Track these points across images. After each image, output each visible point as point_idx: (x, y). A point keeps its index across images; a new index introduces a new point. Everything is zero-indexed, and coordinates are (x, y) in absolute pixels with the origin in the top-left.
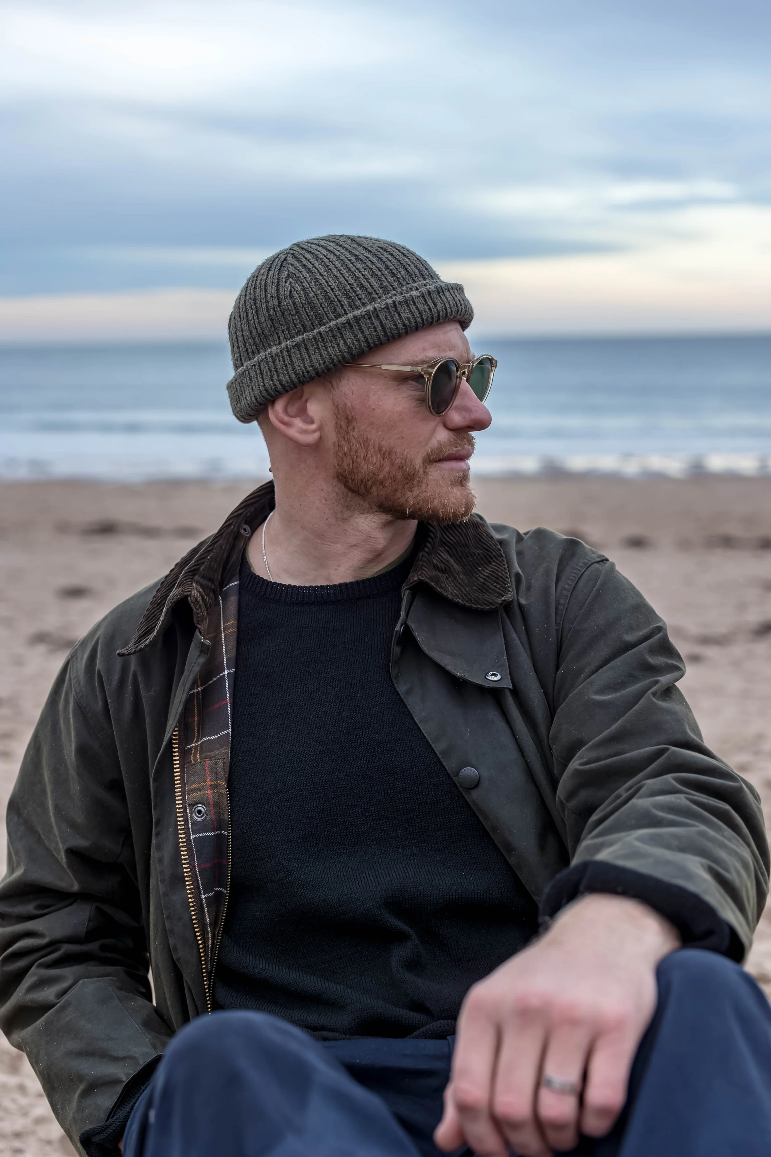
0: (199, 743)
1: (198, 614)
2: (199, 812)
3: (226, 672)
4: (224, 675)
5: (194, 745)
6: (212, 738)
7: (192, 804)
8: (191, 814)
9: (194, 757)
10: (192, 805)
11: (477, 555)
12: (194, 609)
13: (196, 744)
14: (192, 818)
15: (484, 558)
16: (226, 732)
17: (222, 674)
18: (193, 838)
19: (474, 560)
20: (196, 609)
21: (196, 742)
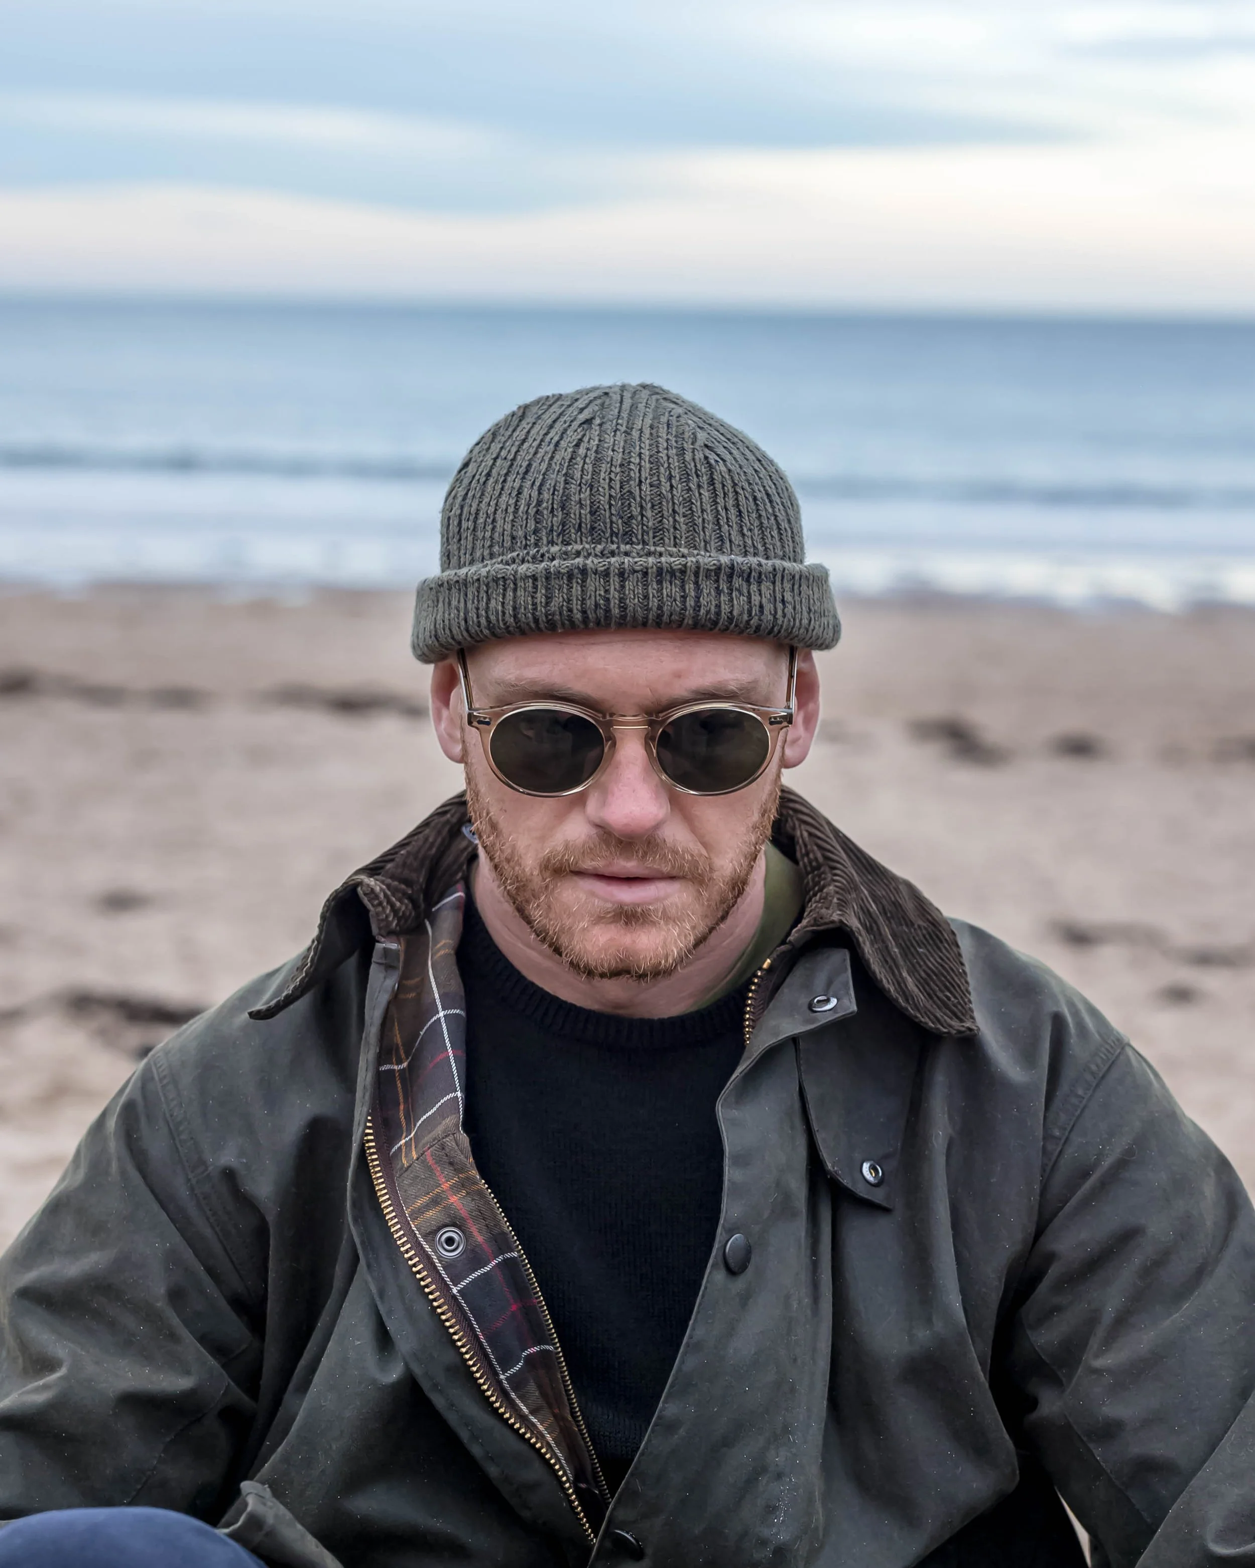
0: (412, 1135)
1: (377, 914)
2: (450, 1241)
3: (441, 1014)
4: (439, 1019)
5: (403, 1141)
6: (430, 1113)
7: (430, 1233)
8: (435, 1251)
9: (406, 1156)
10: (430, 1235)
11: (916, 926)
12: (369, 906)
13: (407, 1139)
14: (440, 1258)
15: (927, 936)
16: (452, 1095)
17: (435, 1018)
18: (459, 1291)
19: (911, 933)
20: (373, 905)
21: (406, 1137)
